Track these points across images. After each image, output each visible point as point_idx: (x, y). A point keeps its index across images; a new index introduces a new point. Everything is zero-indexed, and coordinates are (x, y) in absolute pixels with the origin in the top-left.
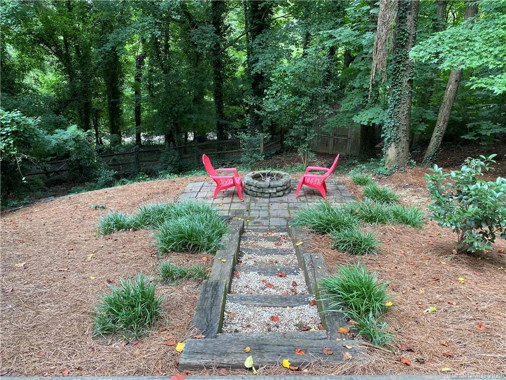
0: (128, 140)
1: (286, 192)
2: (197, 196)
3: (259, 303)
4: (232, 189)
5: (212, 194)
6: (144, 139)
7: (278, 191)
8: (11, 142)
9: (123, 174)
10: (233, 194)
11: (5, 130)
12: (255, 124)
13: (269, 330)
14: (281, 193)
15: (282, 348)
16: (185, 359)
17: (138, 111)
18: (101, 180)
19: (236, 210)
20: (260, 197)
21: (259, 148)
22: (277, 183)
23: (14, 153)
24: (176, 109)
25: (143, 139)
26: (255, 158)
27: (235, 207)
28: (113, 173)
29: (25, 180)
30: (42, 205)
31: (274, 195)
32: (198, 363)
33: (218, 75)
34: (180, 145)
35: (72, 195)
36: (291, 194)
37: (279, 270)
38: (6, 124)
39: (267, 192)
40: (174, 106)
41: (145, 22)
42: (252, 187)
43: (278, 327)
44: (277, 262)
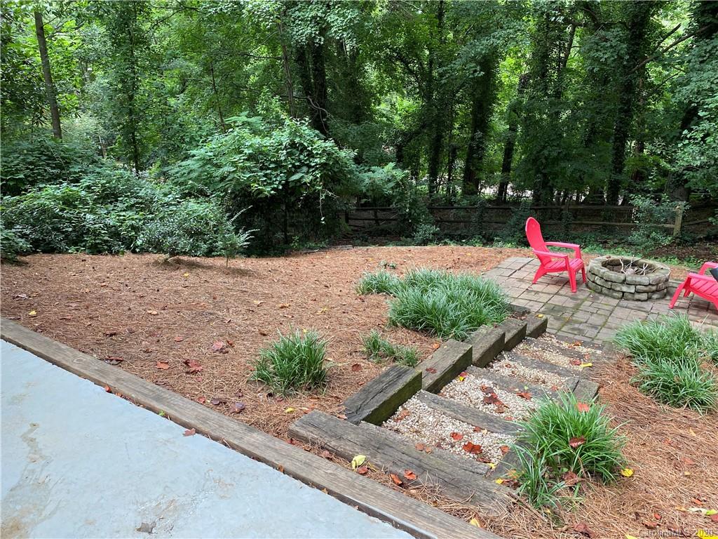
0: (489, 192)
1: (655, 296)
2: (511, 275)
3: (451, 413)
4: (566, 274)
5: (532, 276)
6: (512, 193)
7: (638, 292)
8: (318, 176)
9: (460, 235)
10: (565, 283)
11: (316, 160)
12: (676, 186)
13: (439, 445)
14: (644, 296)
15: (405, 457)
16: (296, 426)
17: (508, 152)
18: (419, 236)
19: (556, 305)
20: (606, 295)
21: (672, 226)
22: (638, 279)
23: (320, 188)
24: (546, 152)
25: (510, 192)
26: (654, 239)
27: (557, 301)
28: (435, 229)
29: (323, 220)
30: (337, 252)
31: (630, 296)
32: (305, 435)
33: (625, 104)
34: (546, 205)
35: (372, 248)
36: (663, 302)
37: (526, 388)
38: (317, 154)
39: (618, 289)
40: (544, 147)
41: (510, 28)
42: (597, 277)
43: (452, 447)
44: (544, 382)
